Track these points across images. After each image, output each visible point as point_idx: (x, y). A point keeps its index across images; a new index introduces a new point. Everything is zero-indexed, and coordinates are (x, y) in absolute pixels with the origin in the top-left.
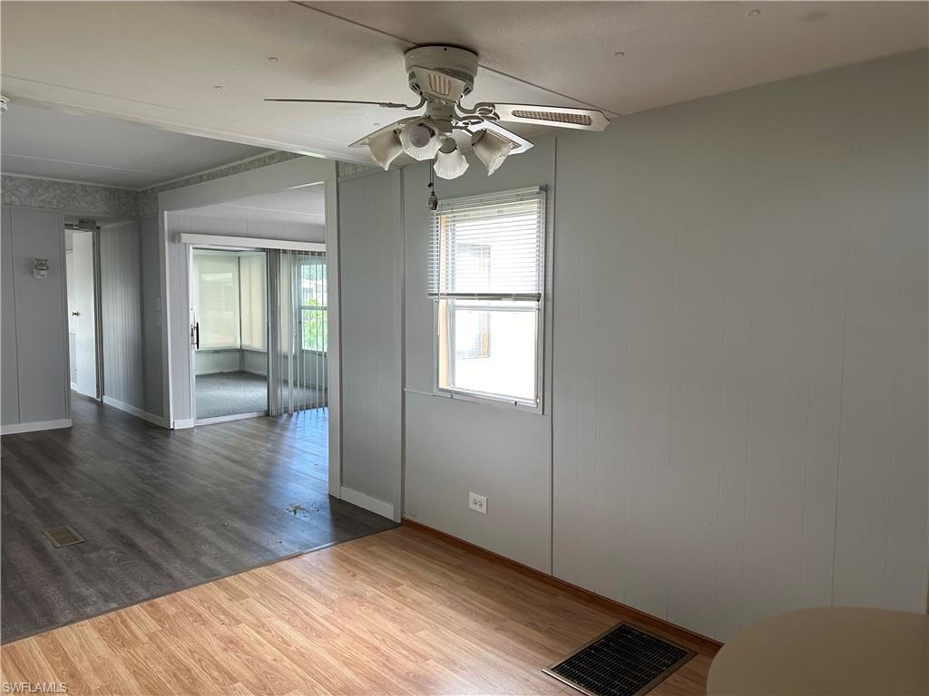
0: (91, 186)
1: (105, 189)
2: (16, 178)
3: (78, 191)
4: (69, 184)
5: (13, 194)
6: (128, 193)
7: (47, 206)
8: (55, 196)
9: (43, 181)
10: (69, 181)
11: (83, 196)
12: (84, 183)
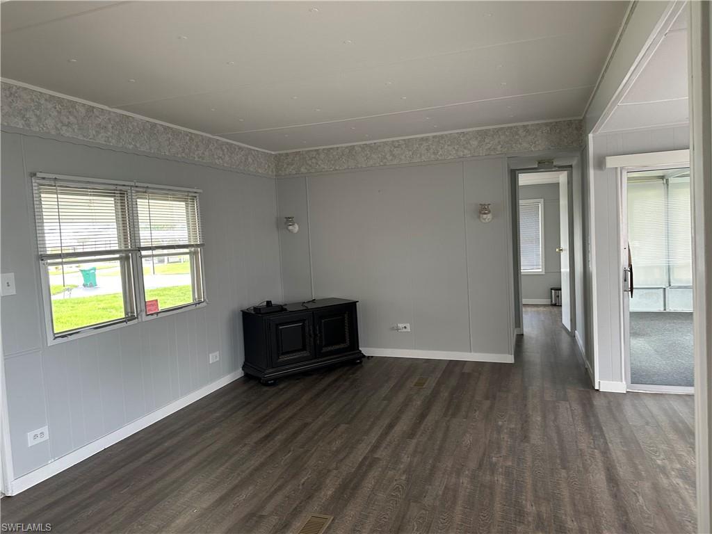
0: (532, 125)
1: (546, 124)
2: (467, 133)
3: (520, 132)
4: (511, 128)
5: (465, 148)
6: (570, 123)
7: (492, 153)
8: (499, 142)
9: (489, 130)
10: (510, 125)
11: (525, 136)
12: (525, 123)
